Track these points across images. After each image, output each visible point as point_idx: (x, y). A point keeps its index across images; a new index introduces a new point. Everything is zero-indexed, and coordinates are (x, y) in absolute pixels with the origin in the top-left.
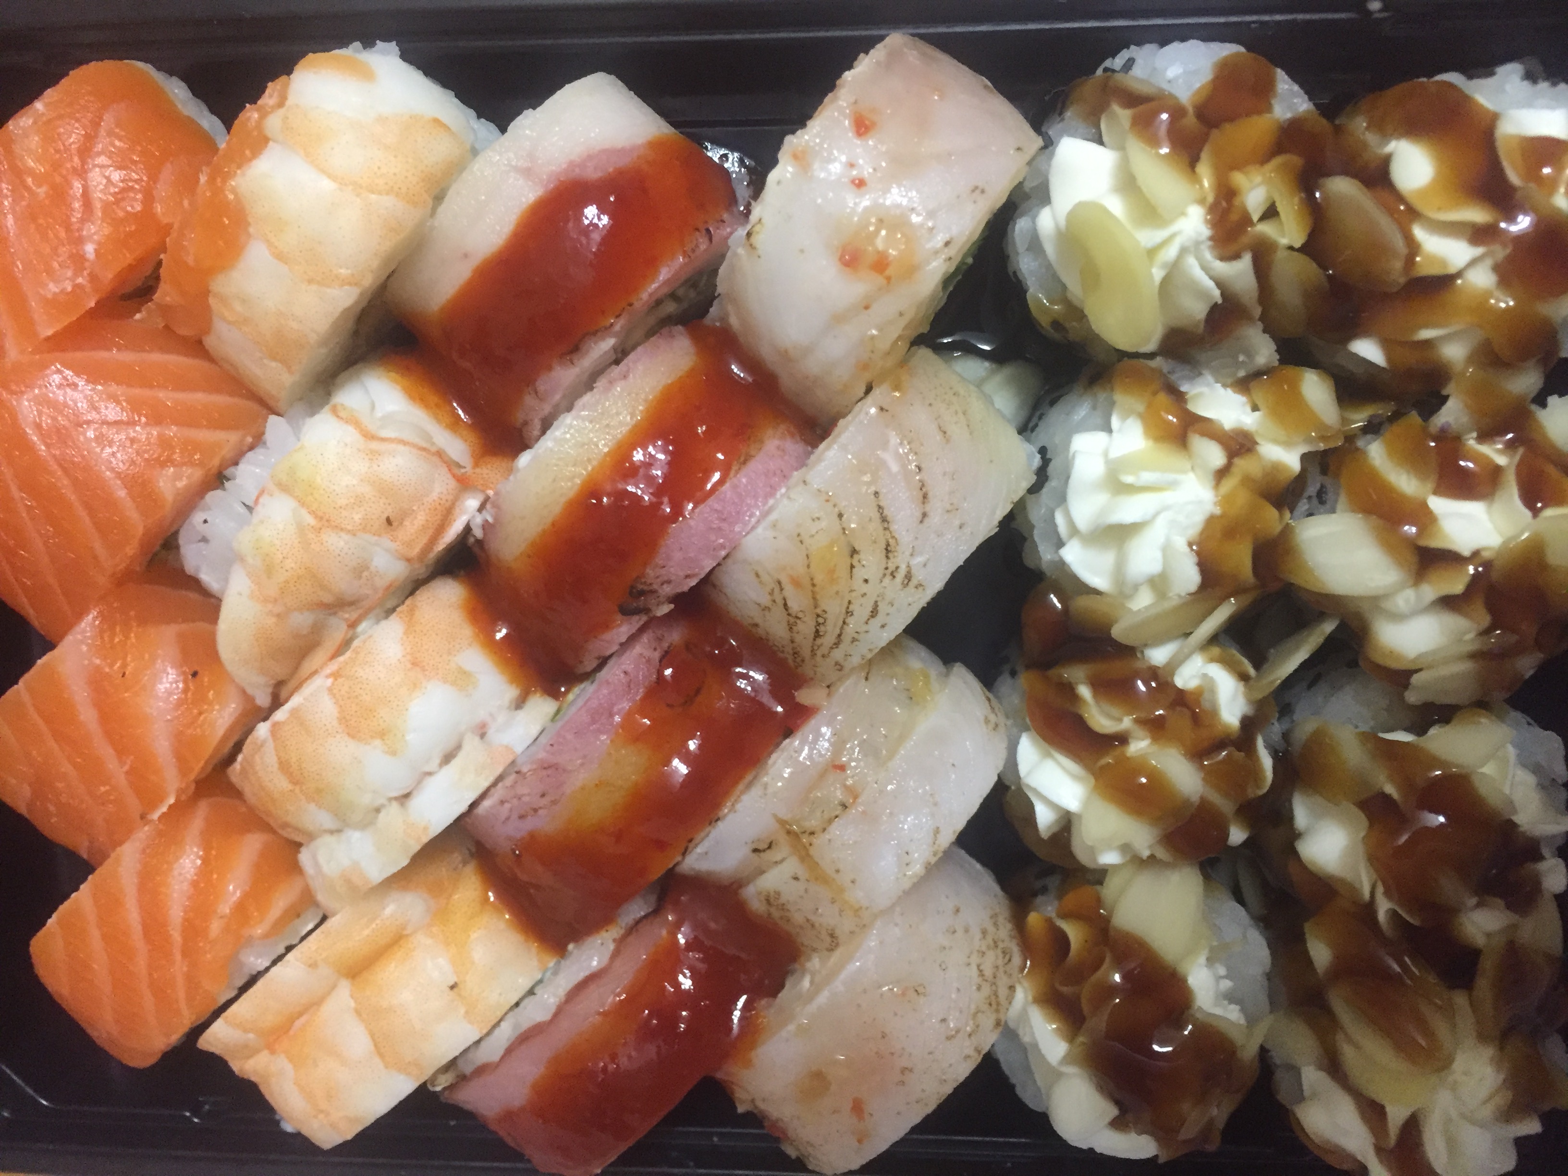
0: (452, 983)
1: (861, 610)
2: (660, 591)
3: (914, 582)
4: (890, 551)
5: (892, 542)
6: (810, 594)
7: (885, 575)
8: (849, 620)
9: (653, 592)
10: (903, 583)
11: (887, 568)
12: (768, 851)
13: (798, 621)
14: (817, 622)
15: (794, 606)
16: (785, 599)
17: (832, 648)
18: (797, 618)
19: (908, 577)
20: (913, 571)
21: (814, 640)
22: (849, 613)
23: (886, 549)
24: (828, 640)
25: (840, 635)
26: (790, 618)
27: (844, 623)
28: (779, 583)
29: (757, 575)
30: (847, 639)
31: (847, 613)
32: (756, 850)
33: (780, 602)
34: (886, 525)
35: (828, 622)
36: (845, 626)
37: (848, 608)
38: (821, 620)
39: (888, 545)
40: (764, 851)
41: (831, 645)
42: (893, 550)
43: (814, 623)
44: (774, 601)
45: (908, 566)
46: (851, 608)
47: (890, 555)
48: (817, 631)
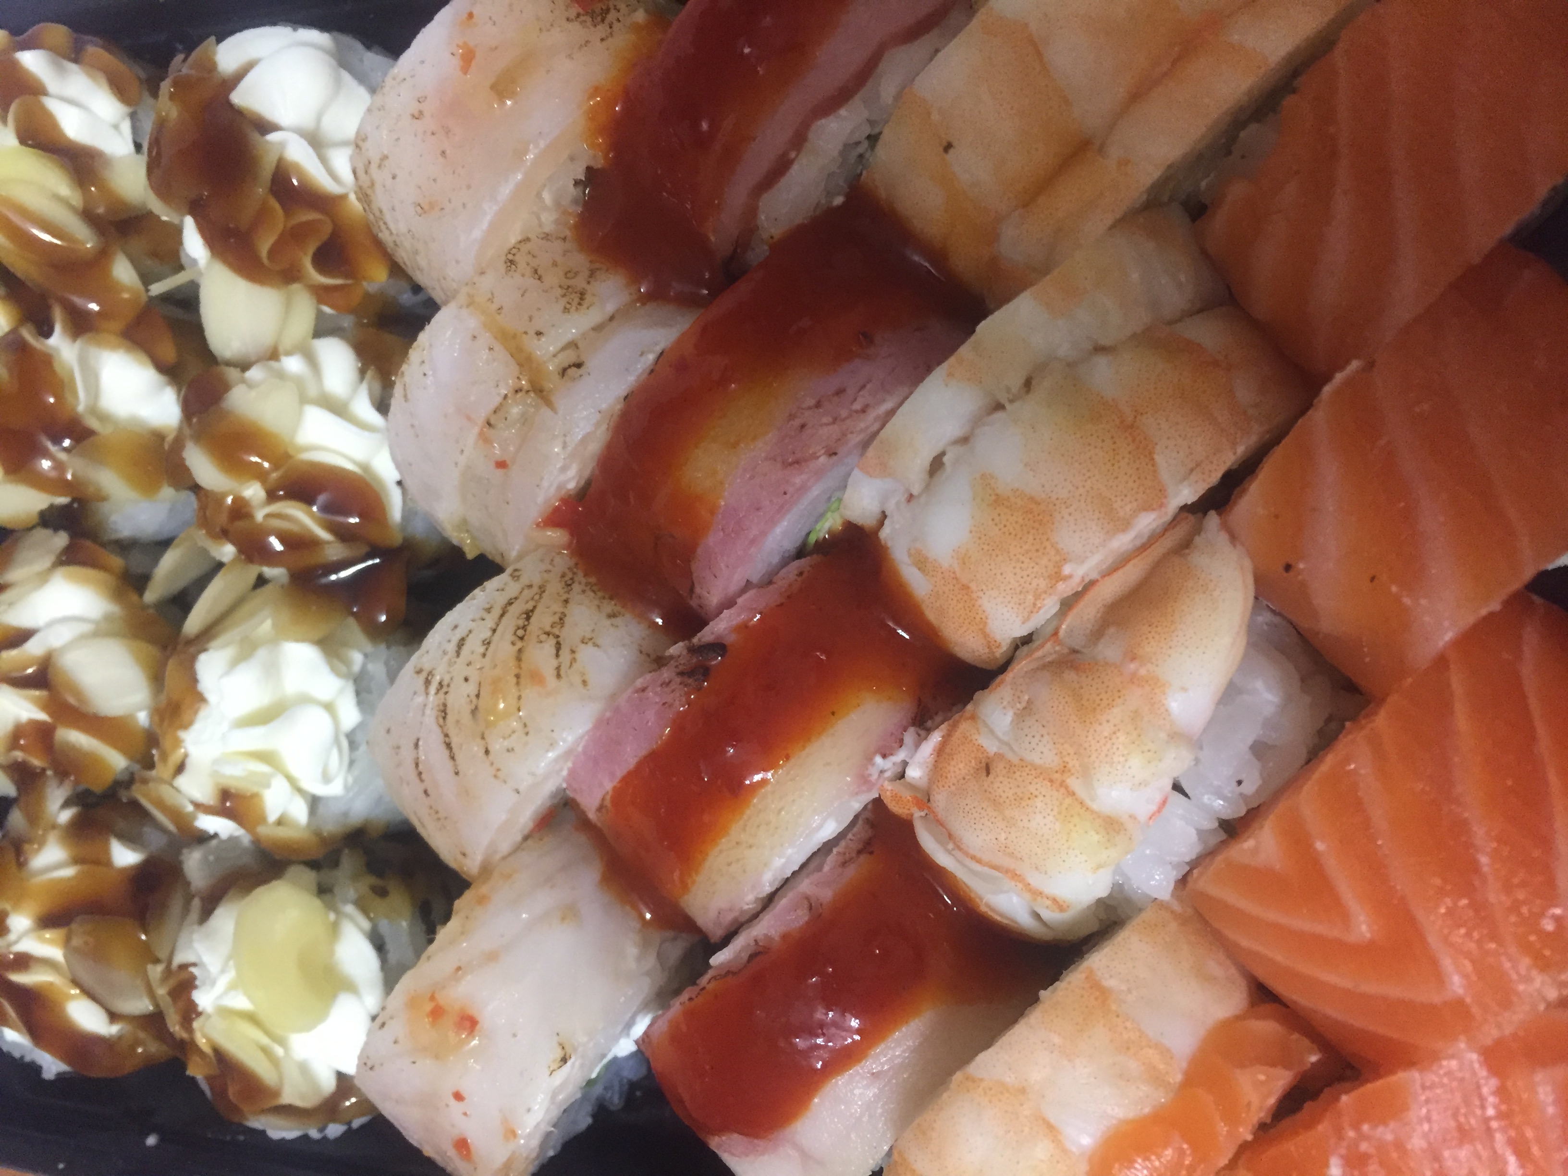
0: (951, 151)
1: (474, 645)
2: (674, 674)
3: (424, 675)
4: (443, 711)
5: (441, 720)
6: (523, 665)
7: (448, 686)
8: (488, 634)
9: (681, 674)
10: (433, 676)
11: (446, 693)
12: (566, 365)
13: (548, 629)
14: (525, 631)
15: (549, 646)
16: (557, 656)
17: (516, 598)
18: (548, 634)
19: (428, 682)
20: (423, 688)
21: (535, 607)
22: (487, 643)
23: (446, 714)
24: (516, 609)
25: (502, 615)
26: (557, 633)
27: (494, 631)
28: (559, 676)
29: (584, 683)
30: (497, 612)
31: (489, 643)
32: (579, 365)
33: (565, 653)
34: (447, 740)
35: (511, 630)
36: (494, 627)
37: (487, 649)
38: (520, 633)
39: (444, 718)
40: (570, 366)
41: (518, 601)
42: (440, 713)
43: (529, 628)
44: (573, 652)
45: (427, 694)
46: (482, 650)
47: (442, 708)
48: (528, 618)
